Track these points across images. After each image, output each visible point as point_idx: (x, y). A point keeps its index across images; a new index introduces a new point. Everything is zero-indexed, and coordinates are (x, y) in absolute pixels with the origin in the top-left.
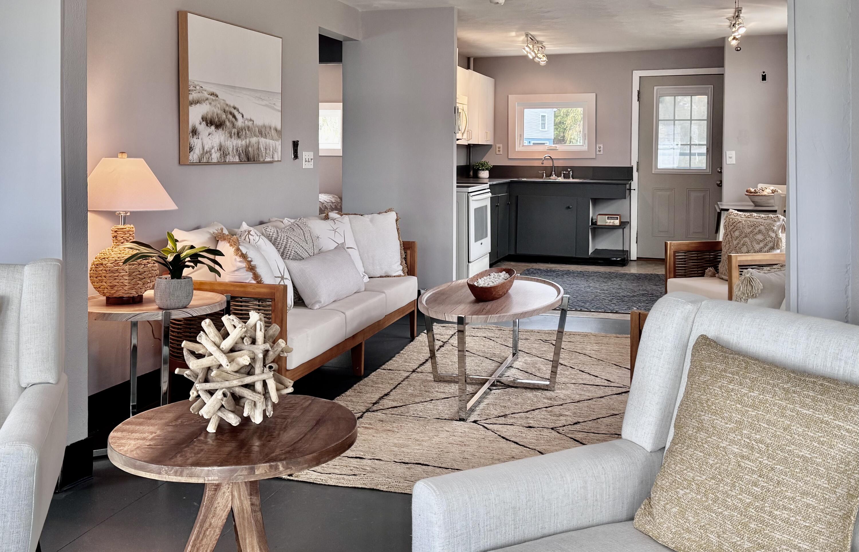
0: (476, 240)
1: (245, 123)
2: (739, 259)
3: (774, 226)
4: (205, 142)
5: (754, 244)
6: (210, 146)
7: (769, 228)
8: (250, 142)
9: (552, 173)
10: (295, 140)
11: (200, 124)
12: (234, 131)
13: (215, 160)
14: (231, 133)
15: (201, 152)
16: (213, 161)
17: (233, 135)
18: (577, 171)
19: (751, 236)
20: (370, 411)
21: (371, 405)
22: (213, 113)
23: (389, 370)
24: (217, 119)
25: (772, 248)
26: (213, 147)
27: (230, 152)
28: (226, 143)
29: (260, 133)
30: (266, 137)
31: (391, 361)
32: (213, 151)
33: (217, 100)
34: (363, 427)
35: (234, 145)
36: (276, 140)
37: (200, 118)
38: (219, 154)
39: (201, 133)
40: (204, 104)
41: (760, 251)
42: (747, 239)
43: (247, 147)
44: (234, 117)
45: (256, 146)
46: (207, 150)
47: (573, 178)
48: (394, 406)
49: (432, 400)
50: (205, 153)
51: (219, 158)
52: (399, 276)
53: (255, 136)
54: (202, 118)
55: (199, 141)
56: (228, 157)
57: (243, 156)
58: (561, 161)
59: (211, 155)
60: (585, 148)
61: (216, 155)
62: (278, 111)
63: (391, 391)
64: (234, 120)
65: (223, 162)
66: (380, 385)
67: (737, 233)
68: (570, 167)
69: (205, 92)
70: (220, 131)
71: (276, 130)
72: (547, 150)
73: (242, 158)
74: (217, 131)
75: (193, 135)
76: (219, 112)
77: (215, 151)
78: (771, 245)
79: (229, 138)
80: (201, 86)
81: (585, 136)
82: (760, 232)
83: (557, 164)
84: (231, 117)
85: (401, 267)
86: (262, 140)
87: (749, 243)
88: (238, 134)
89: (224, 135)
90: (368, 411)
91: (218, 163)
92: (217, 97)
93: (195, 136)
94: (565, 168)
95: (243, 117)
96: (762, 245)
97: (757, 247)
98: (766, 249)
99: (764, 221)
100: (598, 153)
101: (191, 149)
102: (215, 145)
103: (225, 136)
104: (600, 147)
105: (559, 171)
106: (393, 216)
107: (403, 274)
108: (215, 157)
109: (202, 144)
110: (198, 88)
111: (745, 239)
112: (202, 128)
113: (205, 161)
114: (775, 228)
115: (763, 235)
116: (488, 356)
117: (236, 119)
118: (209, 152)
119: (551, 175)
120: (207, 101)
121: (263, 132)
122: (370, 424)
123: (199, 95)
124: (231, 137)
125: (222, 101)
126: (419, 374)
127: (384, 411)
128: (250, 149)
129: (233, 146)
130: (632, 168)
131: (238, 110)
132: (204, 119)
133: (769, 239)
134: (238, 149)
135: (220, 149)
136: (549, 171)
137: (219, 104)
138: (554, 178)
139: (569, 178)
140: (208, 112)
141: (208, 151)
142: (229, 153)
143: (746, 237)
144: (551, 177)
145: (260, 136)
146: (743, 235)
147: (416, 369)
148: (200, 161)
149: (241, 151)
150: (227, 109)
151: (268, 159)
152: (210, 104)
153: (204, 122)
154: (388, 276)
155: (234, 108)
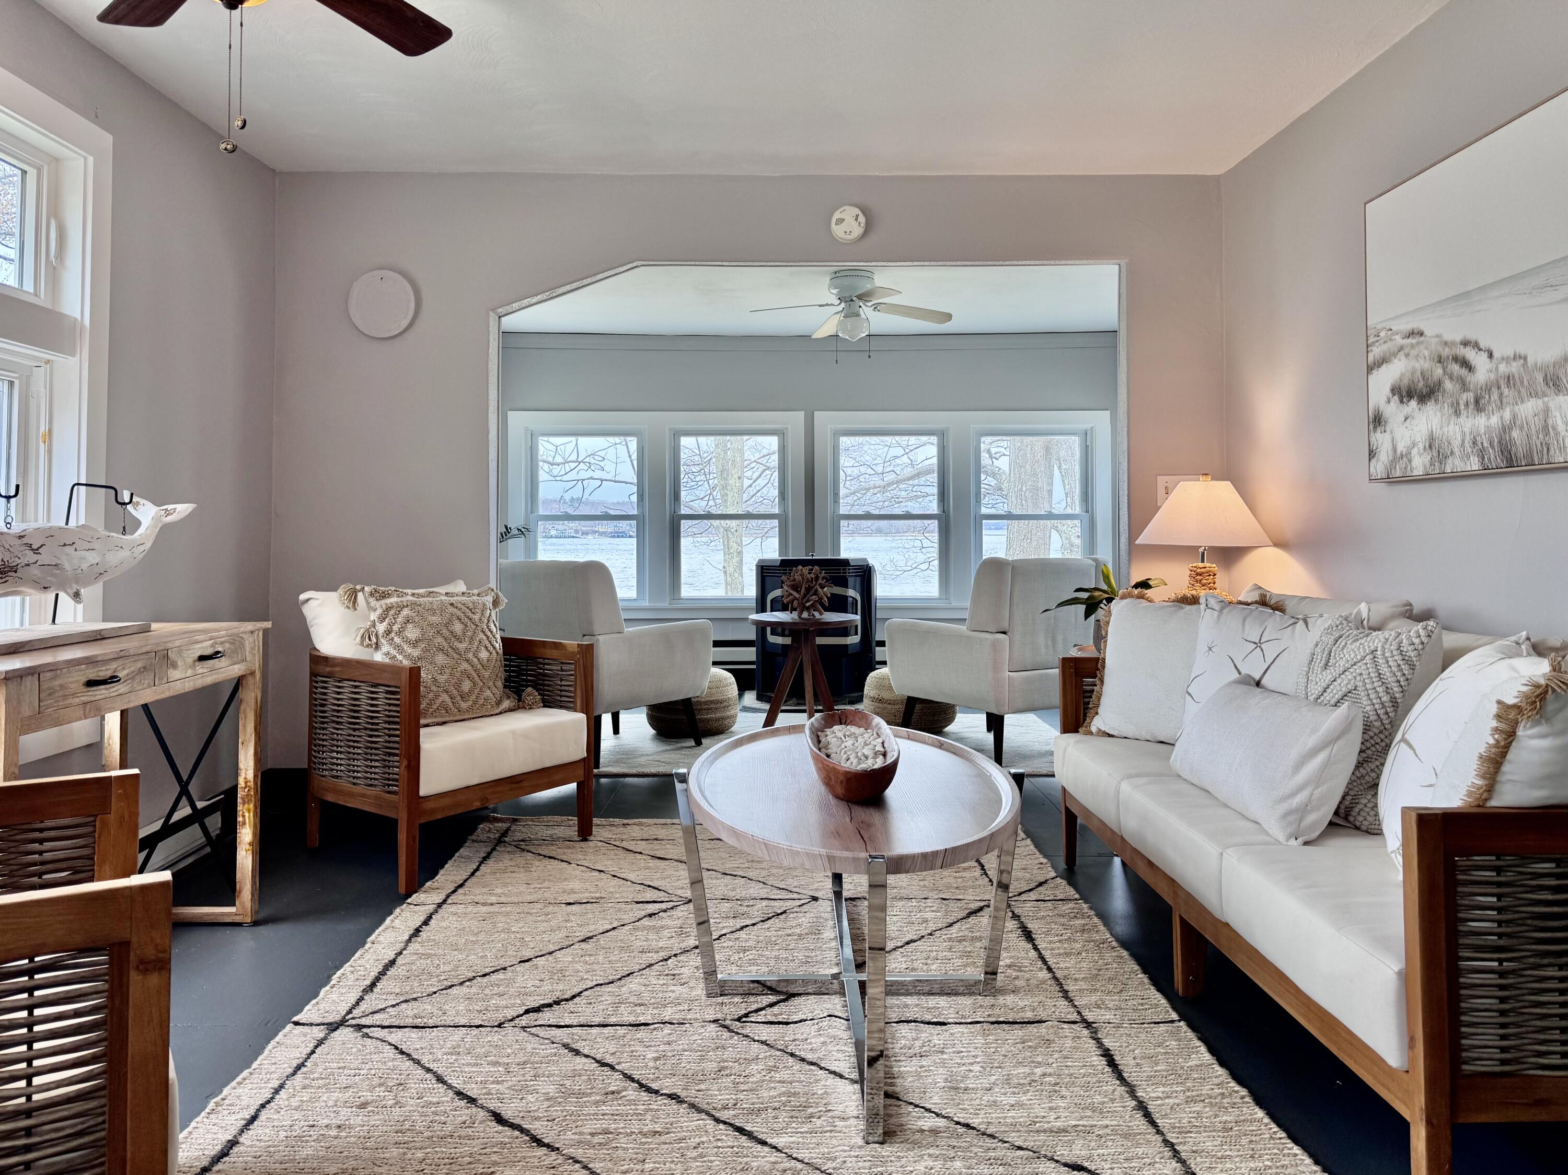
1: (1497, 369)
4: (1398, 436)
6: (1409, 443)
8: (1514, 416)
11: (1389, 401)
12: (1470, 396)
13: (1418, 471)
14: (1458, 404)
15: (1391, 458)
16: (1416, 473)
17: (1462, 407)
22: (1413, 374)
24: (1421, 384)
26: (1414, 445)
27: (1456, 450)
28: (1445, 429)
32: (1415, 452)
33: (1422, 342)
35: (1467, 430)
37: (1387, 391)
38: (1429, 458)
39: (1390, 420)
40: (1396, 361)
43: (1505, 429)
44: (1466, 364)
46: (1402, 452)
50: (1397, 457)
51: (1428, 466)
53: (1533, 394)
54: (1393, 390)
55: (1387, 436)
56: (1450, 461)
57: (1493, 455)
59: (1410, 461)
61: (1420, 460)
64: (1464, 372)
65: (1436, 474)
69: (1397, 337)
70: (1431, 408)
73: (1489, 459)
74: (1423, 408)
75: (1375, 428)
76: (1427, 365)
77: (1419, 453)
79: (1453, 418)
80: (1388, 328)
84: (1455, 368)
86: (1560, 402)
88: (1477, 401)
89: (1439, 414)
91: (1426, 479)
93: (1379, 429)
95: (1491, 356)
101: (1374, 453)
102: (1420, 440)
103: (1443, 415)
108: (1420, 464)
109: (1393, 442)
110: (1383, 335)
112: (1393, 411)
113: (1398, 475)
117: (1470, 369)
118: (1407, 456)
120: (1402, 354)
123: (1385, 347)
124: (1457, 413)
125: (1434, 340)
128: (1515, 433)
129: (1463, 434)
131: (1476, 346)
132: (1396, 390)
134: (1478, 439)
135: (1430, 447)
137: (1426, 348)
140: (1402, 375)
141: (1404, 453)
142: (1452, 453)
145: (1550, 391)
148: (1388, 475)
149: (1485, 444)
150: (1446, 352)
152: (1407, 356)
153: (1396, 398)
155: (1465, 343)
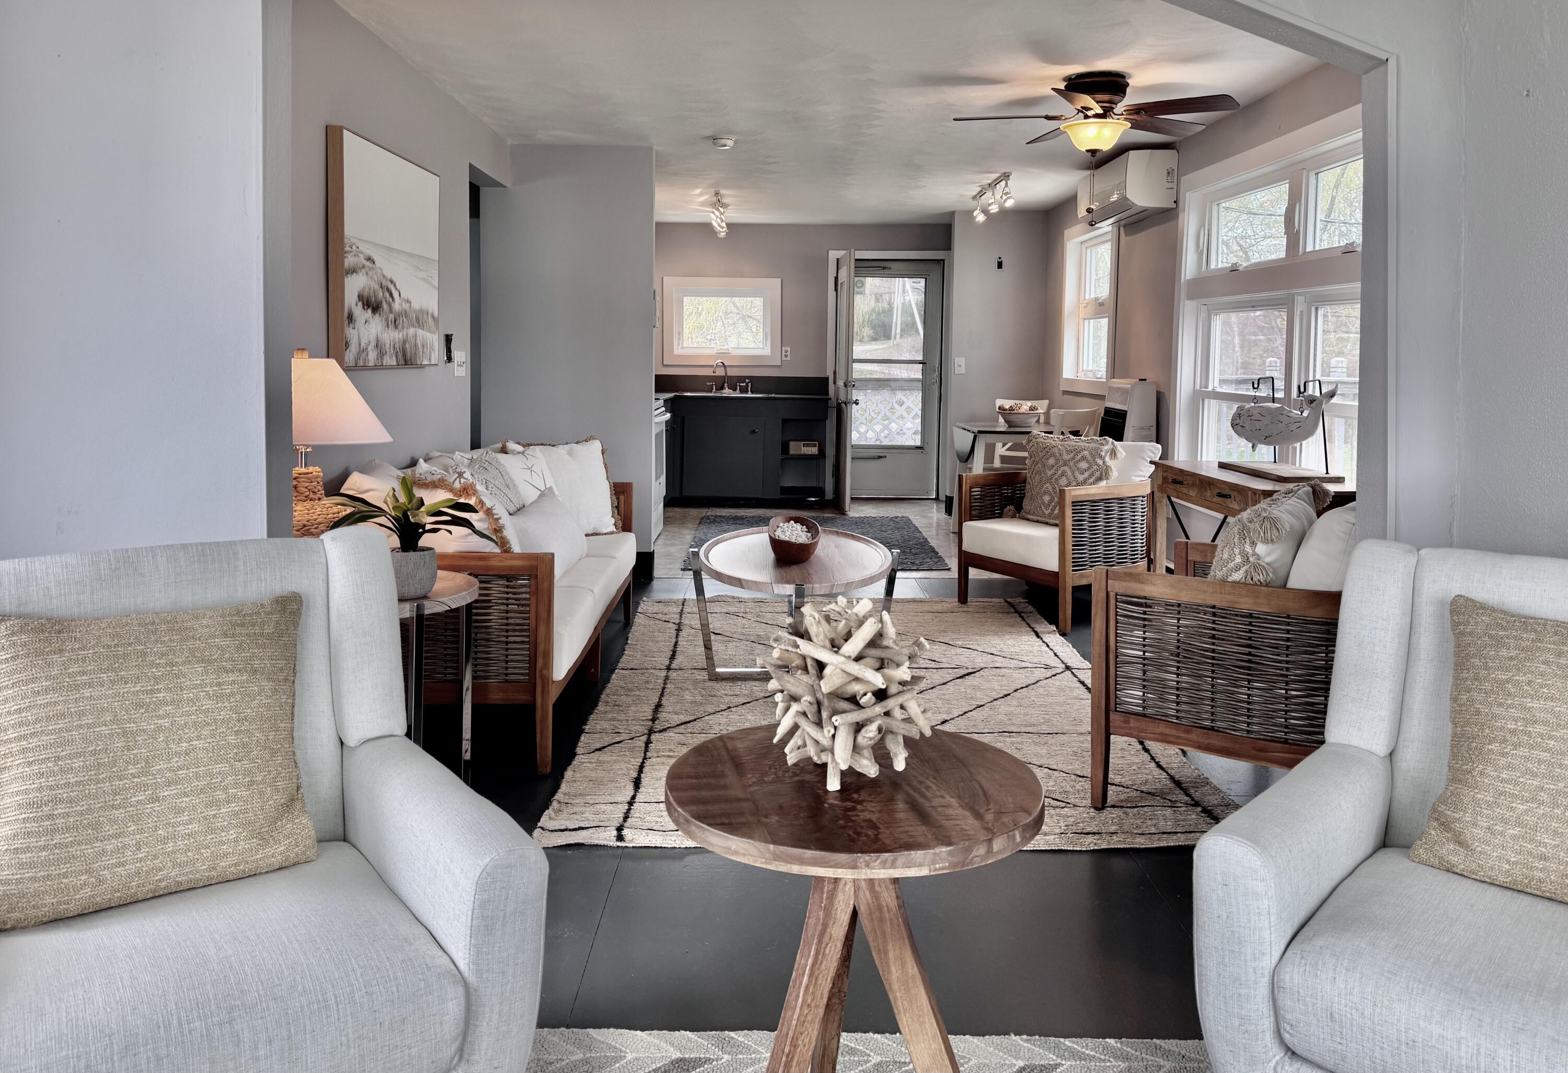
0: (656, 480)
1: (402, 305)
2: (1073, 493)
3: (1101, 451)
4: (361, 335)
5: (1077, 474)
6: (367, 341)
7: (1096, 454)
8: (407, 335)
9: (723, 385)
10: (449, 333)
11: (357, 305)
12: (391, 317)
13: (371, 364)
14: (388, 320)
15: (358, 350)
17: (390, 323)
18: (757, 383)
19: (1072, 463)
20: (655, 732)
21: (650, 723)
22: (370, 289)
23: (632, 669)
24: (373, 299)
25: (1100, 479)
26: (370, 343)
27: (388, 351)
28: (383, 335)
29: (418, 320)
30: (423, 329)
31: (624, 657)
32: (370, 348)
33: (374, 269)
34: (664, 756)
35: (392, 339)
36: (434, 333)
37: (356, 296)
38: (376, 353)
39: (357, 320)
40: (361, 274)
41: (1084, 483)
42: (1066, 468)
43: (404, 342)
44: (391, 295)
45: (413, 340)
46: (363, 347)
47: (752, 393)
48: (683, 721)
49: (729, 708)
50: (362, 351)
51: (375, 359)
52: (612, 533)
53: (413, 326)
54: (359, 296)
55: (356, 332)
56: (385, 358)
57: (400, 356)
58: (735, 369)
59: (367, 355)
60: (767, 351)
62: (434, 286)
63: (660, 699)
64: (391, 300)
65: (379, 367)
66: (637, 693)
67: (1051, 461)
68: (748, 377)
69: (362, 256)
70: (377, 317)
71: (433, 317)
72: (717, 353)
73: (399, 359)
74: (374, 317)
75: (349, 323)
76: (376, 287)
77: (372, 349)
78: (1097, 474)
79: (386, 329)
80: (357, 245)
81: (766, 336)
82: (1084, 458)
83: (732, 372)
84: (387, 295)
85: (613, 521)
86: (420, 332)
87: (1069, 473)
88: (395, 322)
90: (651, 732)
91: (376, 367)
92: (374, 263)
93: (351, 325)
94: (742, 379)
95: (400, 295)
96: (1086, 475)
97: (1081, 478)
98: (1091, 480)
99: (1087, 445)
100: (784, 358)
101: (347, 345)
102: (372, 340)
103: (382, 325)
104: (786, 352)
105: (734, 382)
106: (596, 446)
107: (615, 530)
108: (372, 356)
109: (359, 338)
110: (354, 248)
111: (1062, 468)
112: (358, 312)
113: (362, 364)
114: (1103, 454)
115: (1088, 462)
116: (752, 638)
117: (393, 300)
118: (366, 350)
119: (722, 388)
120: (363, 270)
121: (419, 320)
122: (670, 750)
123: (355, 260)
124: (388, 326)
125: (379, 271)
126: (680, 672)
127: (676, 730)
128: (407, 345)
129: (390, 341)
130: (827, 379)
131: (395, 286)
133: (1096, 467)
134: (396, 345)
135: (377, 346)
136: (721, 382)
137: (376, 274)
138: (727, 392)
139: (747, 392)
140: (364, 287)
141: (365, 348)
142: (386, 352)
143: (1065, 465)
144: (724, 391)
145: (417, 325)
146: (1061, 462)
147: (670, 665)
148: (357, 364)
149: (398, 349)
150: (384, 283)
151: (425, 362)
152: (367, 274)
153: (361, 303)
154: (597, 534)
155: (392, 282)
